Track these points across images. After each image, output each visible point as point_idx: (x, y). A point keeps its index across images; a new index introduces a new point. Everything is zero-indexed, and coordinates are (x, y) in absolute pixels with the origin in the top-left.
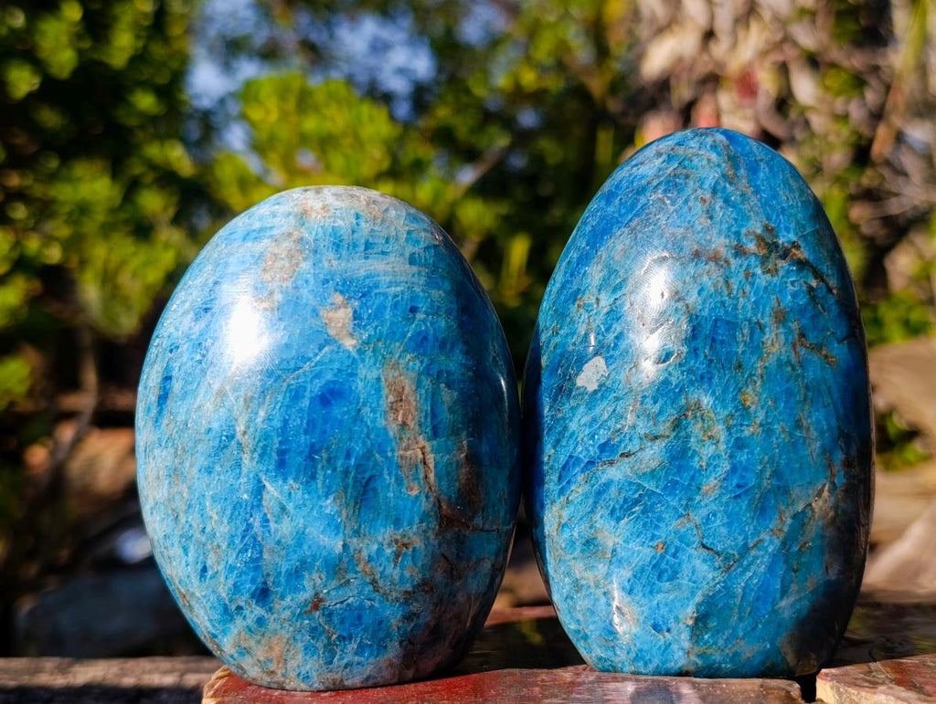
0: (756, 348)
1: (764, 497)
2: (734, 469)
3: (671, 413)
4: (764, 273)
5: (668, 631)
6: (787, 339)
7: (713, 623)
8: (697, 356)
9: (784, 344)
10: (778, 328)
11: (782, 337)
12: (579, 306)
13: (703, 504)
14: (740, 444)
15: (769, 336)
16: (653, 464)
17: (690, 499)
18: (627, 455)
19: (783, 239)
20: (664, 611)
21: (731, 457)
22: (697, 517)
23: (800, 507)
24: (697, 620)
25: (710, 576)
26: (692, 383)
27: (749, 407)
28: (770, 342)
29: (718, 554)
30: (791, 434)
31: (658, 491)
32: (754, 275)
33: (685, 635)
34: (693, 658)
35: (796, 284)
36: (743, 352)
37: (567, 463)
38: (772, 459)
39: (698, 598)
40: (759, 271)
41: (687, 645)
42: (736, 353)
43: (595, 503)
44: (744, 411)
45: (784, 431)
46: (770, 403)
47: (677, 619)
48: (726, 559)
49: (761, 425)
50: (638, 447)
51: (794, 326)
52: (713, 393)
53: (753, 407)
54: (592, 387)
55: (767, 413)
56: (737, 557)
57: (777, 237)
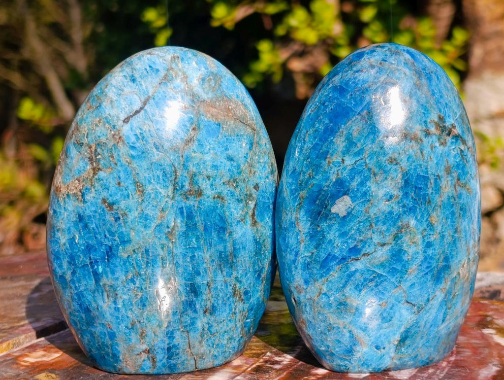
0: (438, 189)
1: (439, 272)
2: (425, 259)
3: (394, 230)
4: (440, 145)
5: (384, 348)
6: (452, 183)
7: (408, 342)
8: (407, 197)
9: (451, 187)
10: (447, 177)
11: (450, 183)
12: (329, 162)
13: (408, 279)
14: (429, 245)
15: (443, 183)
16: (382, 259)
17: (402, 277)
18: (368, 255)
19: (448, 122)
20: (383, 338)
21: (425, 252)
22: (405, 286)
23: (454, 275)
24: (400, 341)
25: (409, 318)
26: (405, 212)
27: (434, 224)
28: (444, 186)
29: (414, 305)
30: (453, 236)
31: (384, 274)
32: (435, 147)
33: (392, 350)
34: (395, 361)
35: (455, 150)
36: (432, 193)
38: (444, 252)
39: (402, 329)
40: (437, 144)
41: (392, 355)
42: (428, 194)
43: (346, 282)
44: (431, 225)
45: (450, 235)
46: (444, 221)
47: (389, 342)
48: (419, 307)
49: (440, 233)
50: (373, 250)
51: (455, 175)
52: (416, 218)
53: (436, 224)
54: (342, 213)
55: (442, 226)
56: (424, 306)
57: (445, 122)
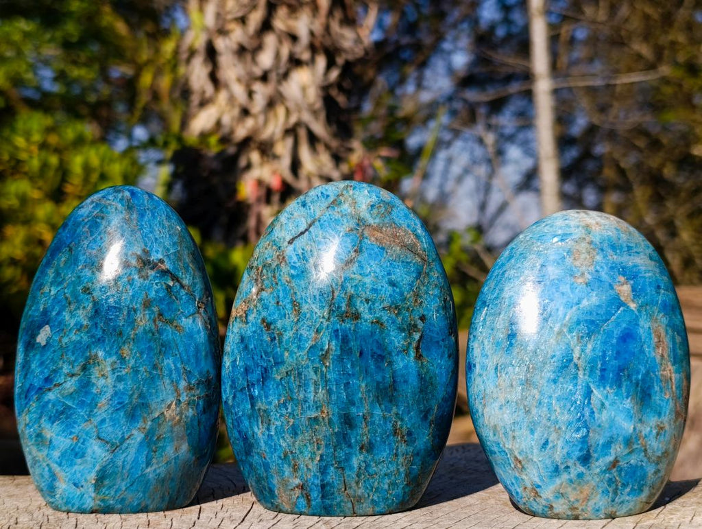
0: (132, 323)
1: (134, 409)
2: (116, 394)
3: (81, 361)
4: (139, 278)
5: (82, 486)
6: (150, 317)
7: (107, 482)
8: (96, 327)
9: (148, 320)
10: (144, 310)
11: (147, 316)
12: (42, 293)
13: (98, 413)
14: (120, 379)
15: (139, 316)
16: (71, 390)
17: (91, 411)
18: (59, 385)
19: (155, 257)
20: (78, 475)
21: (114, 386)
22: (96, 421)
23: (156, 414)
24: (97, 480)
25: (103, 455)
26: (93, 343)
27: (125, 357)
28: (139, 319)
29: (107, 442)
30: (150, 373)
31: (74, 406)
32: (133, 279)
33: (91, 489)
34: (98, 502)
35: (159, 285)
36: (123, 325)
37: (29, 388)
38: (138, 388)
39: (97, 468)
40: (136, 277)
41: (93, 495)
42: (119, 326)
43: (42, 413)
44: (122, 359)
45: (146, 371)
46: (138, 355)
47: (86, 480)
48: (112, 445)
49: (132, 368)
50: (63, 381)
51: (155, 309)
52: (105, 350)
53: (127, 358)
54: (43, 343)
55: (136, 361)
56: (118, 444)
57: (150, 256)
